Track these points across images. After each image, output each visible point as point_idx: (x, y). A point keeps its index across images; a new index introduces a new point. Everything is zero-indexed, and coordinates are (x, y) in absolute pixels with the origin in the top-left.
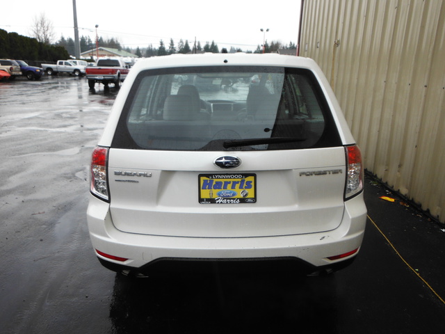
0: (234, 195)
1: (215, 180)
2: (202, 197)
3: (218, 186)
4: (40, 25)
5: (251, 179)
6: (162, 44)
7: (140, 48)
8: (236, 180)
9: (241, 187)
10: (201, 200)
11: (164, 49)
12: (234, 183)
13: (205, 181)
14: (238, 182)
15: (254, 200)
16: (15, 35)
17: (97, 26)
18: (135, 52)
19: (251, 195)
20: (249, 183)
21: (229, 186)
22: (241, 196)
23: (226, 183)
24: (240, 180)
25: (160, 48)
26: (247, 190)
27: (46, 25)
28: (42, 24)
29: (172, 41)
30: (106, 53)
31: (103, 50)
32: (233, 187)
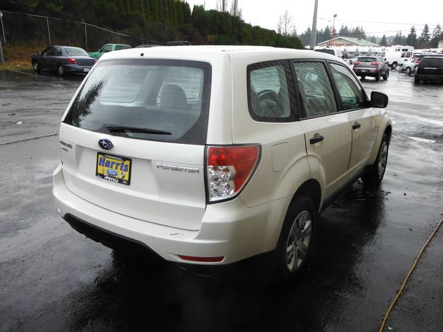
0: (116, 175)
1: (107, 159)
2: (99, 172)
3: (108, 164)
4: (283, 18)
5: (127, 163)
6: (413, 30)
7: (386, 36)
8: (114, 161)
9: (121, 169)
10: (97, 174)
11: (415, 36)
12: (118, 164)
13: (101, 158)
14: (119, 164)
15: (128, 183)
16: (257, 28)
17: (335, 16)
18: (380, 41)
19: (126, 178)
20: (126, 166)
21: (114, 166)
22: (120, 177)
23: (113, 163)
24: (121, 162)
25: (410, 36)
26: (125, 173)
27: (288, 17)
28: (285, 17)
29: (426, 27)
30: (345, 43)
31: (342, 39)
32: (116, 168)
